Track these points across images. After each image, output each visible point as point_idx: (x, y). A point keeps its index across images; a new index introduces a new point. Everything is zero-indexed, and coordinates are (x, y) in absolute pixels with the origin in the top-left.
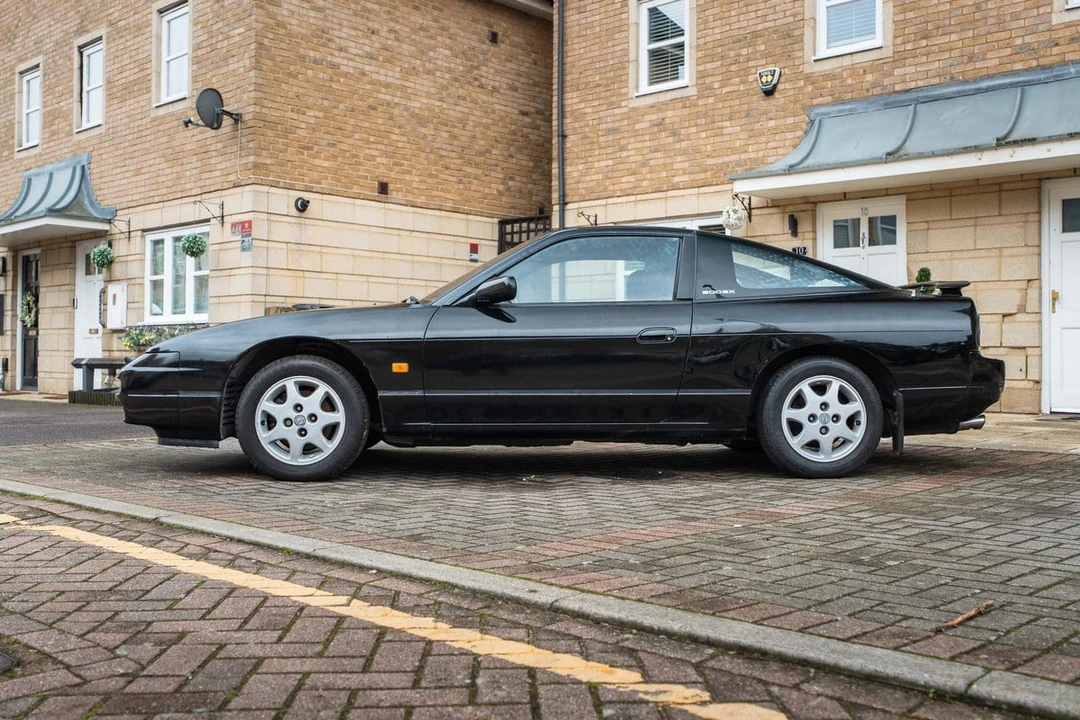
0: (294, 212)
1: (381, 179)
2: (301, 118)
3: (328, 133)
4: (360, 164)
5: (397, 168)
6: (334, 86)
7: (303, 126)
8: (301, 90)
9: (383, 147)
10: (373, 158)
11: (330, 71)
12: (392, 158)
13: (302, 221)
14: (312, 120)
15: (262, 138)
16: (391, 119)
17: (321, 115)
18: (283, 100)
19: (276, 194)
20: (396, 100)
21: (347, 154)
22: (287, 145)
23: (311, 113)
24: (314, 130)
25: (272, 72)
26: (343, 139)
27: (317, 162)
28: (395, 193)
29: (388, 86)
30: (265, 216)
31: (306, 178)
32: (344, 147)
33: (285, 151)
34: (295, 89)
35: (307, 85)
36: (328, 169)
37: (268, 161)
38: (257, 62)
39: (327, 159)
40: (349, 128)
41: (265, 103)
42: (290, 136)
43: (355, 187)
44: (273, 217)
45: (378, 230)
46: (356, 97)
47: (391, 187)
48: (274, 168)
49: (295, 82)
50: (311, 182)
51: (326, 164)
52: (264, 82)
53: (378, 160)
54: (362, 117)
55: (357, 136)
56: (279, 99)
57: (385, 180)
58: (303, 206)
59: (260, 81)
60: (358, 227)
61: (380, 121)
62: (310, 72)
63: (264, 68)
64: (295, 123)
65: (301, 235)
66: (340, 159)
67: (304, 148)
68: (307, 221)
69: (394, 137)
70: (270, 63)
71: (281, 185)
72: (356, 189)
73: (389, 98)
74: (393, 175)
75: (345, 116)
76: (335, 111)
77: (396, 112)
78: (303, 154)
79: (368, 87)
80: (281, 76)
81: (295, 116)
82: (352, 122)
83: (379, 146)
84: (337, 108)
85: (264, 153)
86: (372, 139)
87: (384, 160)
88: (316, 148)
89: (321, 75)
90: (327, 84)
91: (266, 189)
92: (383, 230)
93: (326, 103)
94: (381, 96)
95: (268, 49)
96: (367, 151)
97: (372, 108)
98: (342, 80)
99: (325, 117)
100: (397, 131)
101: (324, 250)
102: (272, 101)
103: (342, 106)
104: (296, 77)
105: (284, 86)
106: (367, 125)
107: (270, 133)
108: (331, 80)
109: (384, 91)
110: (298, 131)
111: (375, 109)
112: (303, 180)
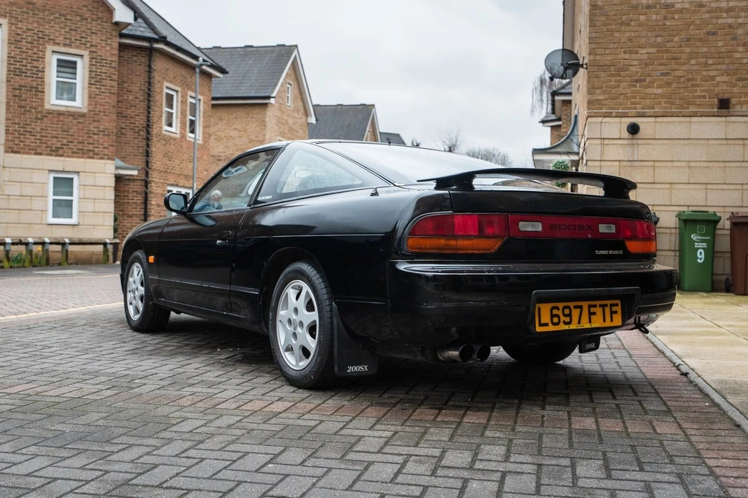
0: (626, 134)
1: (721, 96)
2: (634, 56)
3: (661, 64)
4: (697, 86)
5: (740, 84)
6: (668, 23)
7: (636, 63)
8: (633, 34)
9: (724, 67)
10: (713, 78)
11: (664, 12)
12: (735, 74)
13: (635, 142)
14: (645, 57)
15: (596, 80)
16: (734, 39)
17: (654, 50)
18: (615, 46)
19: (608, 122)
20: (740, 21)
21: (682, 80)
22: (619, 81)
23: (644, 51)
24: (647, 65)
25: (605, 25)
26: (677, 67)
27: (649, 91)
28: (738, 108)
29: (729, 10)
30: (599, 142)
31: (638, 106)
32: (679, 73)
33: (618, 86)
34: (627, 34)
35: (640, 29)
36: (662, 96)
37: (601, 97)
38: (591, 20)
39: (660, 87)
40: (684, 56)
41: (599, 51)
42: (622, 73)
43: (691, 106)
44: (606, 142)
45: (718, 142)
46: (692, 27)
47: (733, 101)
48: (606, 102)
49: (628, 28)
50: (643, 108)
51: (660, 91)
52: (598, 35)
53: (718, 79)
54: (698, 44)
55: (693, 62)
56: (611, 46)
57: (726, 96)
58: (634, 129)
59: (594, 35)
60: (694, 142)
61: (720, 44)
62: (642, 18)
63: (598, 23)
64: (627, 62)
65: (633, 154)
66: (674, 85)
67: (636, 82)
68: (640, 142)
69: (738, 55)
70: (603, 18)
71: (614, 114)
72: (692, 109)
73: (730, 21)
74: (735, 90)
75: (681, 46)
76: (669, 45)
77: (740, 31)
78: (635, 86)
79: (707, 16)
80: (613, 27)
81: (627, 56)
82: (688, 50)
83: (719, 67)
84: (672, 41)
85: (598, 91)
86: (710, 61)
87: (725, 78)
88: (648, 79)
89: (654, 17)
90: (661, 23)
91: (599, 119)
92: (725, 142)
93: (659, 39)
94: (720, 21)
95: (601, 8)
96: (705, 73)
97: (709, 33)
98: (676, 16)
99: (658, 52)
100: (740, 49)
101: (656, 164)
102: (605, 49)
103: (676, 39)
104: (628, 24)
105: (617, 34)
106: (705, 50)
107: (602, 74)
108: (665, 18)
109: (725, 15)
110: (630, 68)
111: (714, 34)
112: (636, 108)
